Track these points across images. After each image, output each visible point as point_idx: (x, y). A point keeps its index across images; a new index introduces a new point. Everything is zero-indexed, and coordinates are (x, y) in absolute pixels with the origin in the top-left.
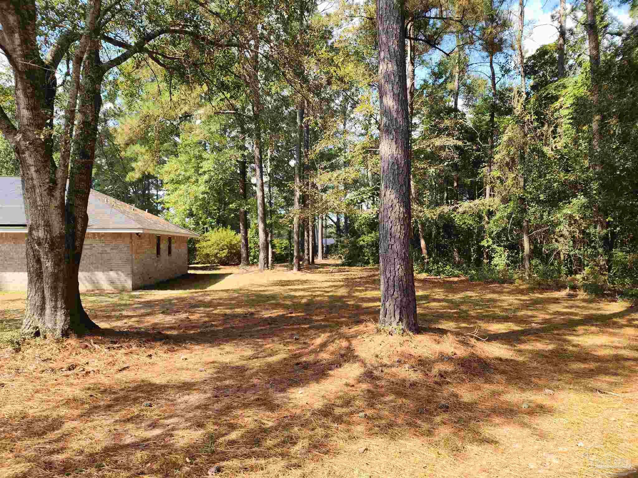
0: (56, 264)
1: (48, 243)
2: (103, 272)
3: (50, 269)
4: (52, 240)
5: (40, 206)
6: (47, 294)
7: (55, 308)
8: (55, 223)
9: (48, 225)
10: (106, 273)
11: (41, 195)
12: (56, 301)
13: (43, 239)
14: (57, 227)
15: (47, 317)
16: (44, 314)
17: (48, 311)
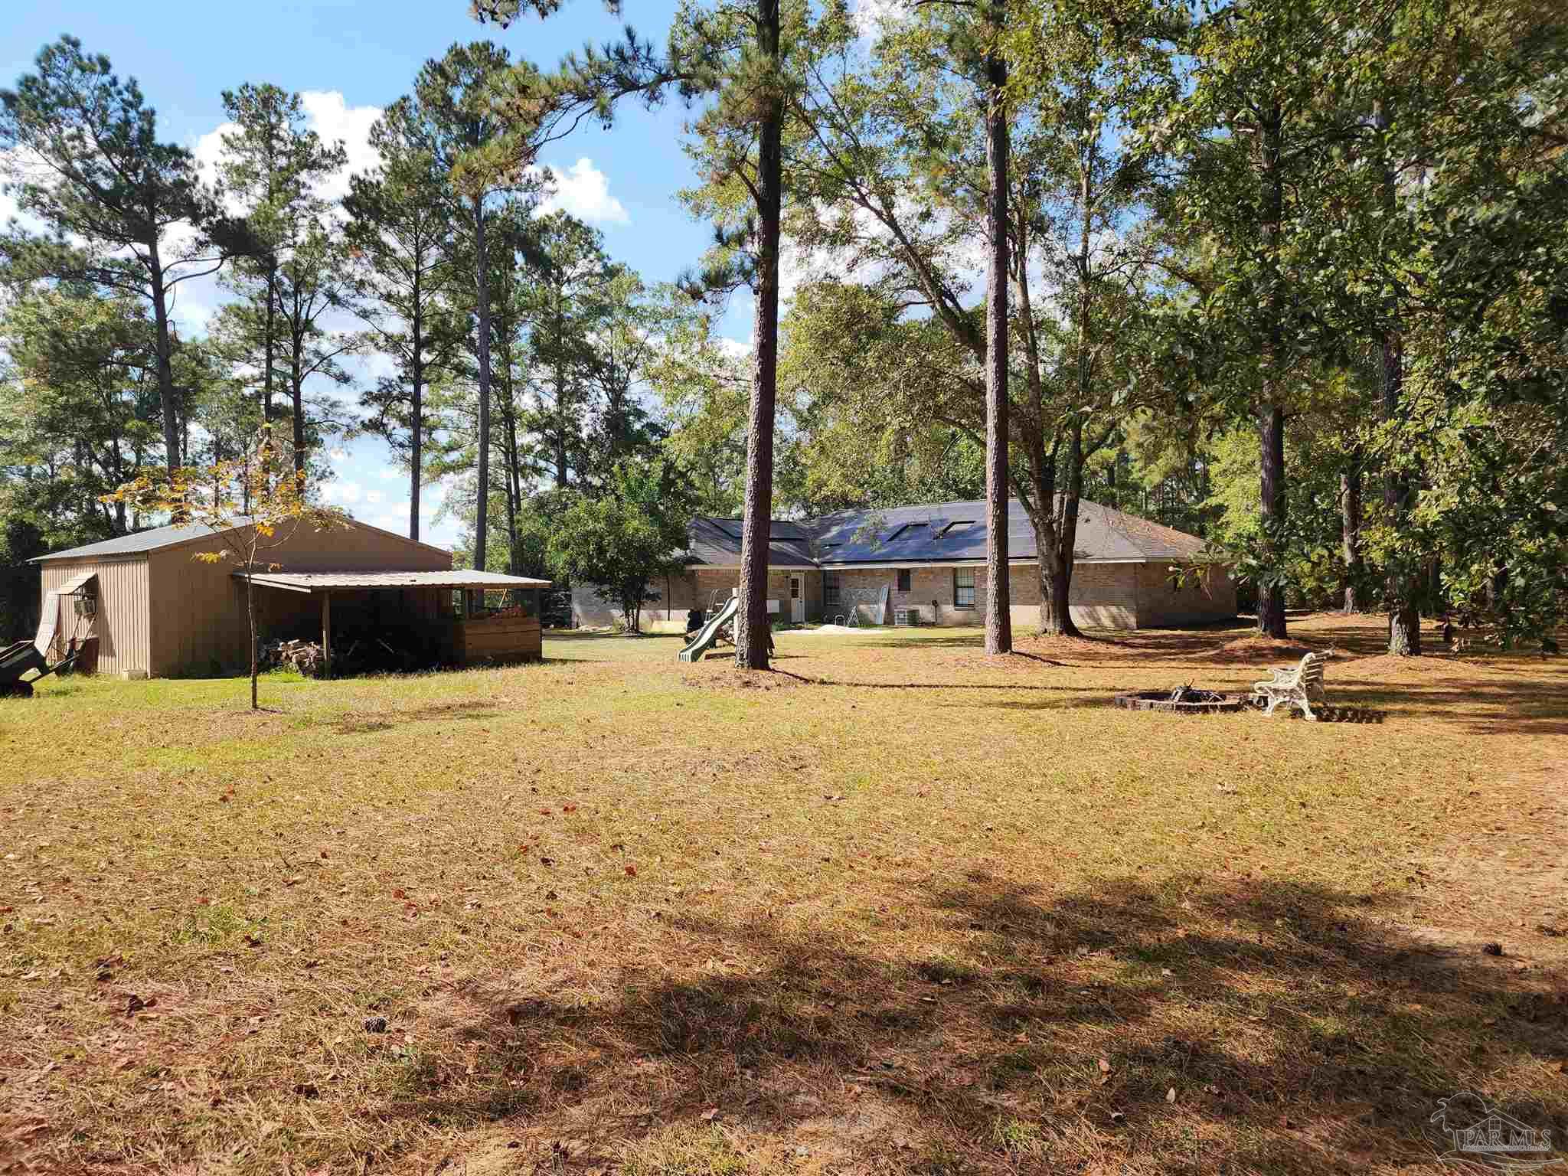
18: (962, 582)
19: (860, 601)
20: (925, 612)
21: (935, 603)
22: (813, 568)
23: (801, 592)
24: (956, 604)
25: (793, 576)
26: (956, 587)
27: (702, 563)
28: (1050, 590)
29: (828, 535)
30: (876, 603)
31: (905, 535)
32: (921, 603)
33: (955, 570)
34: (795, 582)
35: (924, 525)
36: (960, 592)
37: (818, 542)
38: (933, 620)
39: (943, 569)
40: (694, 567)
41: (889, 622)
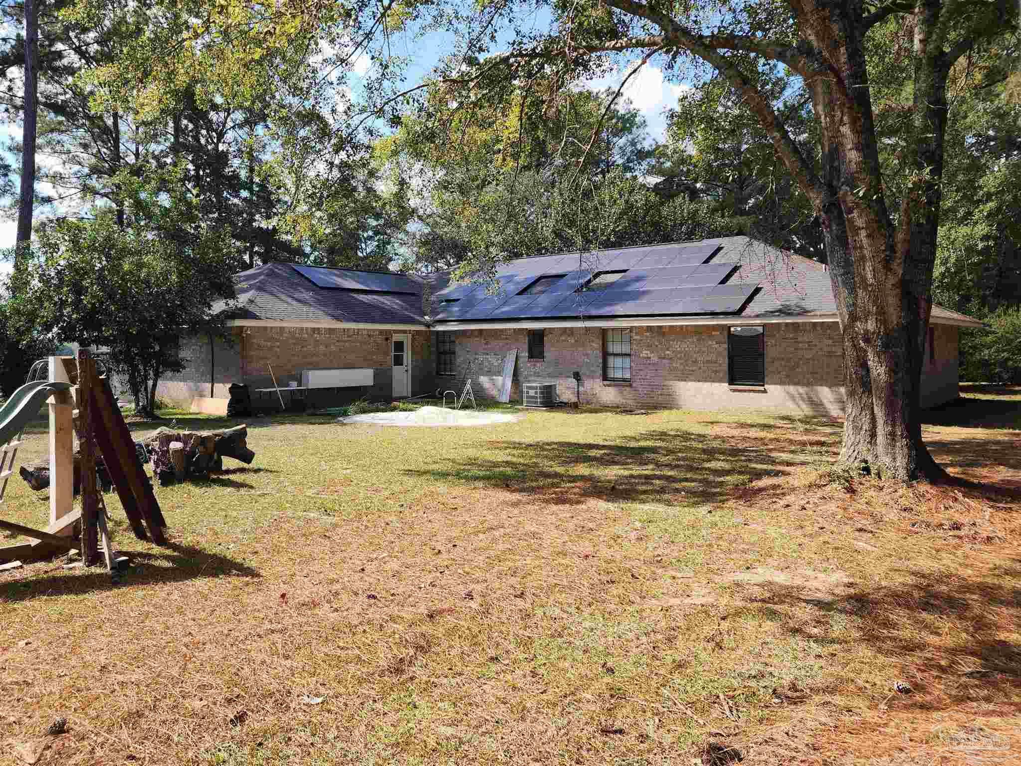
0: (892, 370)
1: (881, 339)
2: (830, 388)
3: (883, 377)
4: (887, 334)
5: (871, 285)
6: (879, 413)
7: (892, 435)
8: (891, 310)
9: (881, 314)
10: (834, 389)
11: (874, 270)
12: (893, 426)
13: (874, 333)
14: (894, 316)
15: (880, 449)
16: (876, 444)
17: (881, 439)
18: (613, 348)
19: (481, 371)
20: (565, 390)
21: (577, 376)
22: (423, 328)
23: (407, 356)
24: (605, 378)
25: (396, 338)
26: (605, 355)
27: (255, 317)
28: (879, 370)
29: (445, 291)
30: (499, 373)
31: (538, 288)
32: (559, 375)
33: (604, 332)
34: (399, 346)
35: (561, 276)
36: (611, 360)
37: (433, 298)
38: (574, 399)
39: (587, 329)
40: (238, 323)
41: (515, 402)
